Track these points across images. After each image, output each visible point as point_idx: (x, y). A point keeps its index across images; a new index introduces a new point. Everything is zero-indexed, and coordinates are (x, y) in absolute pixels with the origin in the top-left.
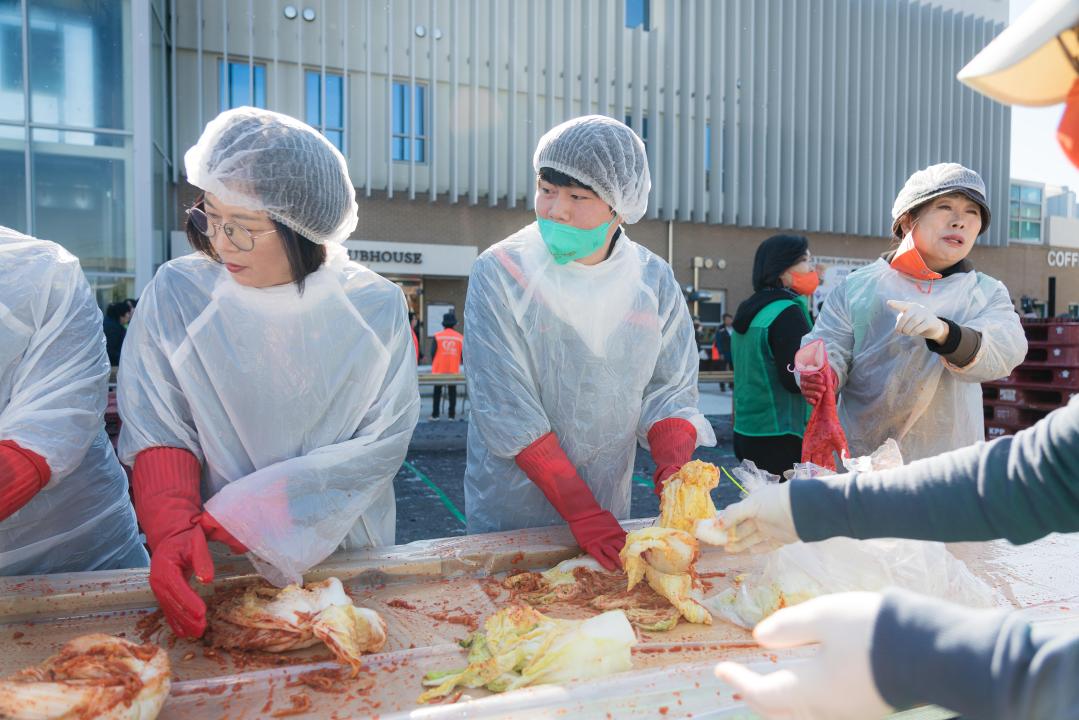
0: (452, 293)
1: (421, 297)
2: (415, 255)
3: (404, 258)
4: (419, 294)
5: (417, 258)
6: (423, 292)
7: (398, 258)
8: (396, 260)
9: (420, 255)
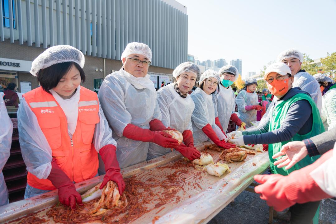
0: (30, 78)
1: (17, 79)
2: (17, 64)
3: (12, 65)
4: (16, 78)
5: (18, 65)
6: (18, 77)
7: (10, 64)
8: (9, 65)
9: (19, 64)
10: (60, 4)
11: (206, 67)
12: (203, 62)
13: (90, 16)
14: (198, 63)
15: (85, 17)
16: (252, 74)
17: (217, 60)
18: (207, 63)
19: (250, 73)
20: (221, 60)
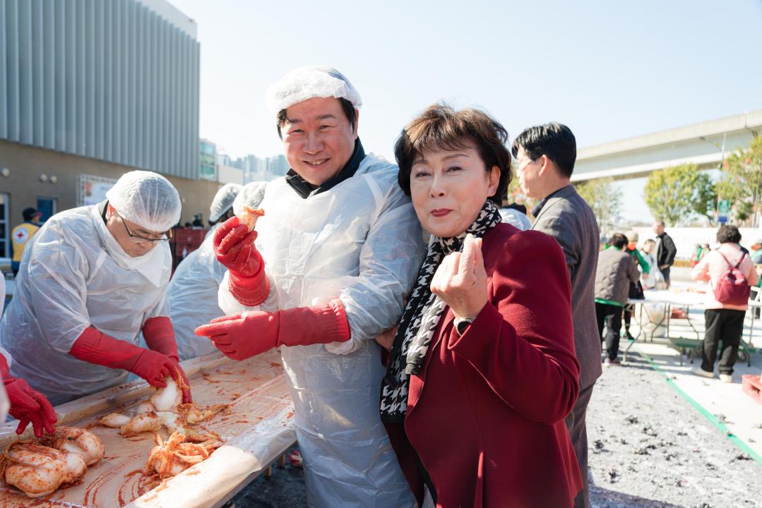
11: (244, 173)
12: (238, 159)
14: (225, 161)
18: (248, 162)
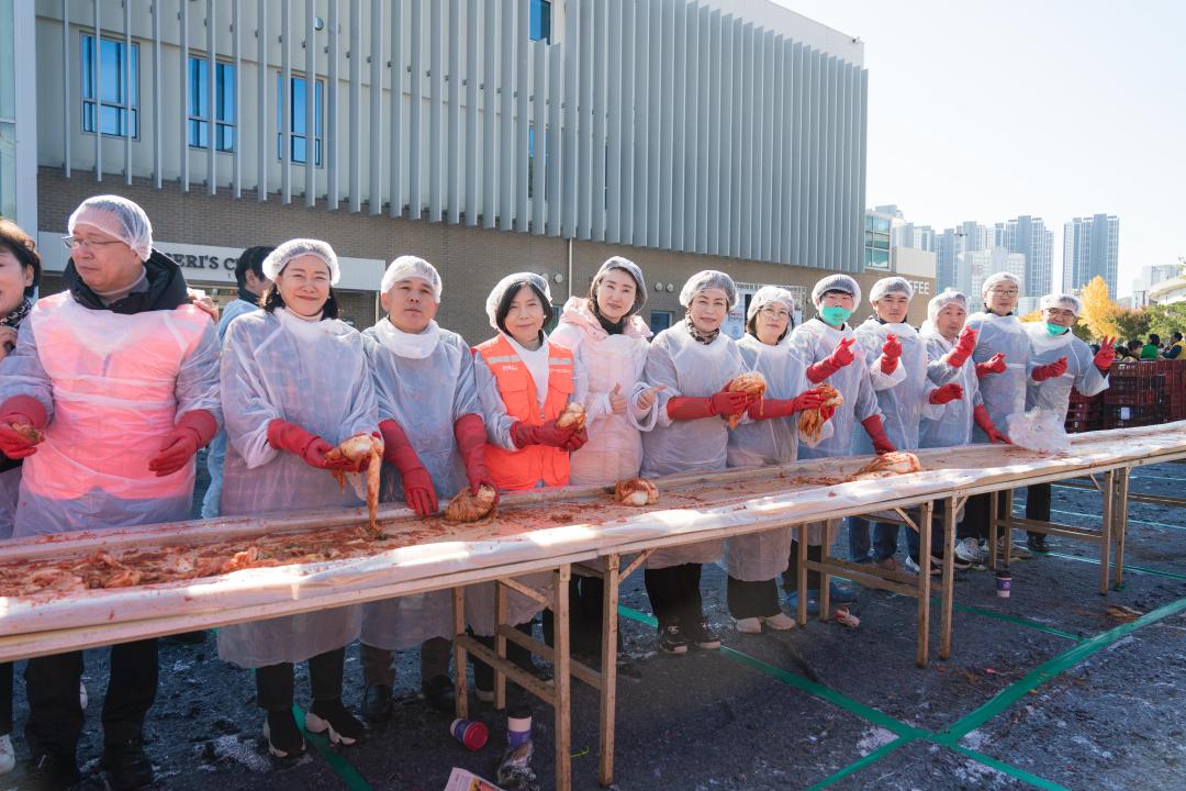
10: (442, 79)
12: (946, 231)
13: (530, 106)
15: (514, 113)
16: (1163, 275)
17: (1005, 222)
19: (1154, 268)
20: (1024, 220)
